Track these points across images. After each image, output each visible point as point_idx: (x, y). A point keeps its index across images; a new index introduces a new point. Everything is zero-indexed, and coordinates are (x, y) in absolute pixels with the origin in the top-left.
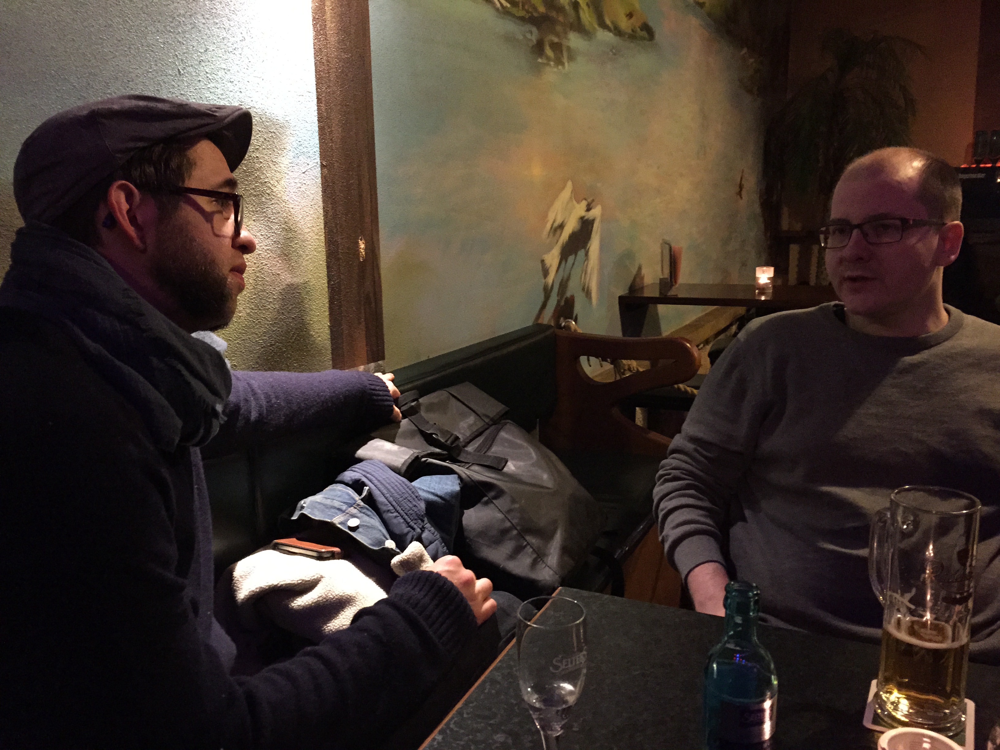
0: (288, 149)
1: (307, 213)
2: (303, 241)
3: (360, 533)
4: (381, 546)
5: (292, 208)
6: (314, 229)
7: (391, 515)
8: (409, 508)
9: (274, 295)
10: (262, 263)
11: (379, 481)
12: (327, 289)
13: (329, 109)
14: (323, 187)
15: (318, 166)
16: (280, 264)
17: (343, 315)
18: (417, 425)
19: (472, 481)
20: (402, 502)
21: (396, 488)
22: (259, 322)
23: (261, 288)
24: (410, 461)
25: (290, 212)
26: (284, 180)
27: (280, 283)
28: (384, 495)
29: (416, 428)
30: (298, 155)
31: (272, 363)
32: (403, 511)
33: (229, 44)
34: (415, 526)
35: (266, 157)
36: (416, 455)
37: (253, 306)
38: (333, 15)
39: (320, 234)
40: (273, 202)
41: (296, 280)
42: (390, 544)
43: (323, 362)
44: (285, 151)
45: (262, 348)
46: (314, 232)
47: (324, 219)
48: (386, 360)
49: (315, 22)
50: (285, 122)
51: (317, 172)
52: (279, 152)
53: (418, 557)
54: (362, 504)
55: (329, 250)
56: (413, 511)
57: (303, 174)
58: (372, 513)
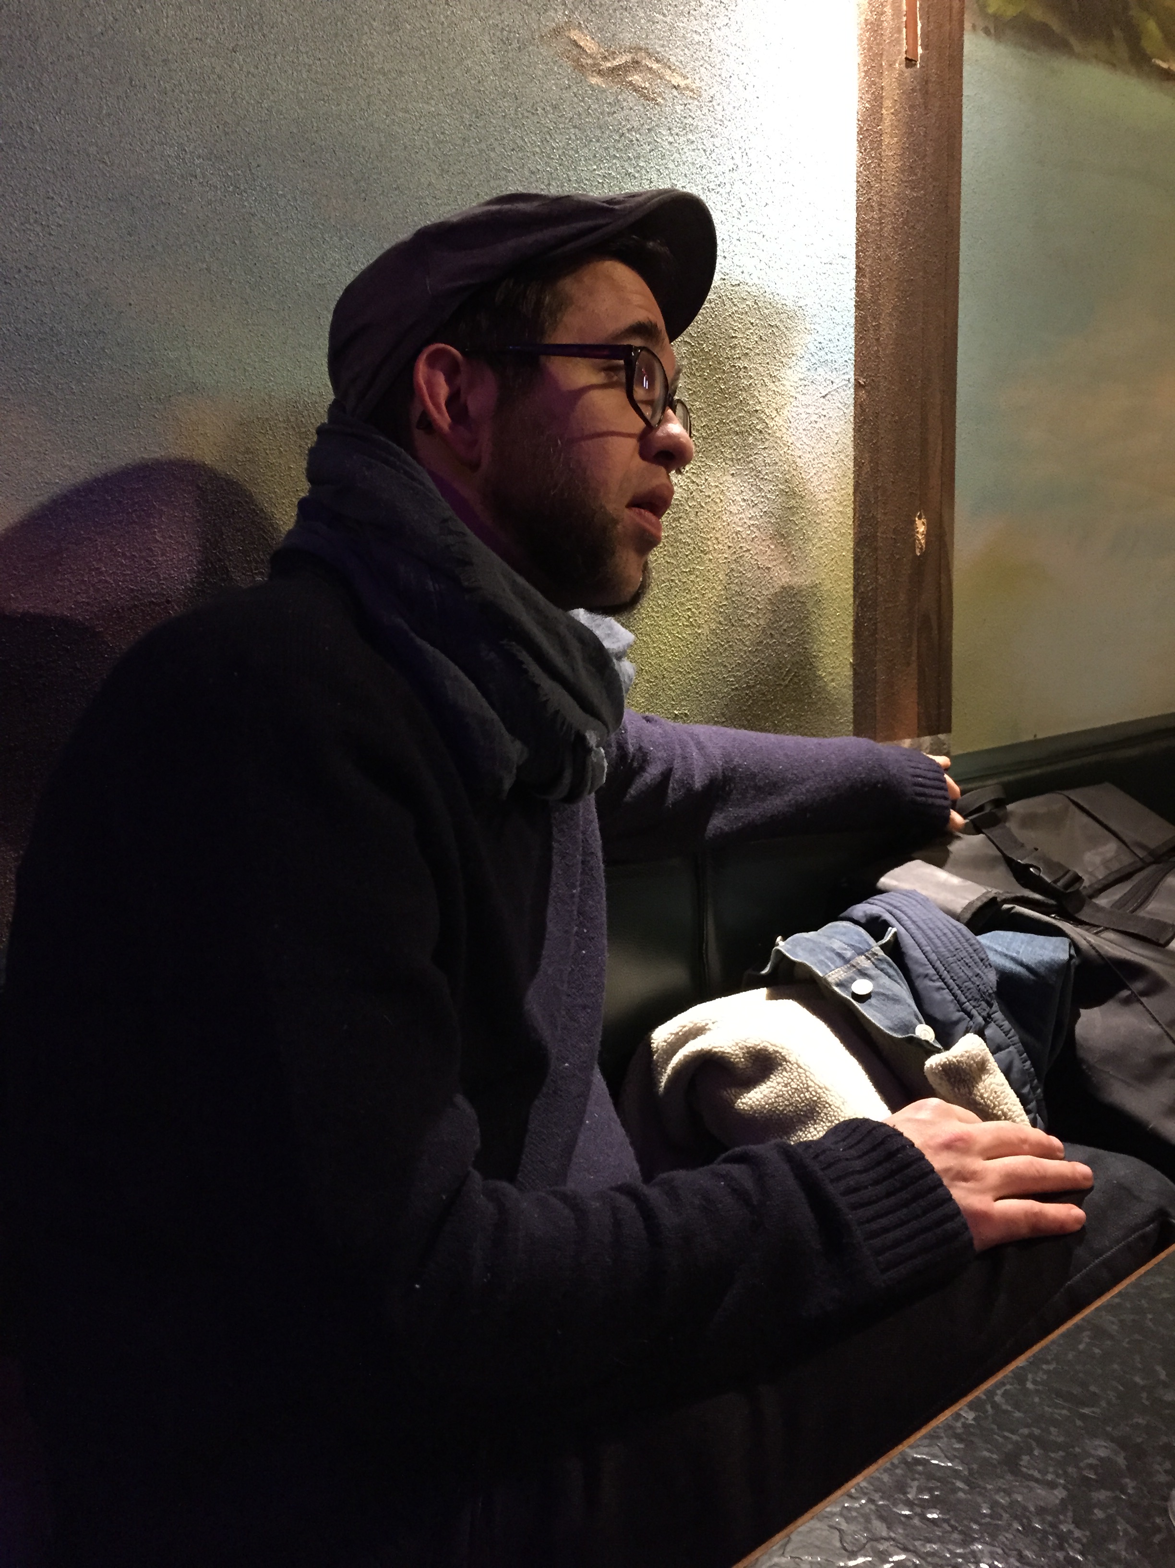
0: (799, 354)
1: (824, 466)
2: (816, 515)
3: (870, 1005)
4: (908, 1033)
5: (800, 457)
6: (836, 494)
7: (931, 983)
8: (965, 977)
9: (759, 603)
10: (741, 547)
11: (914, 922)
12: (851, 600)
13: (878, 286)
14: (855, 423)
15: (850, 385)
16: (772, 550)
17: (877, 646)
18: (1003, 849)
19: (1099, 954)
20: (953, 965)
21: (944, 938)
22: (730, 646)
23: (737, 589)
24: (979, 904)
25: (795, 462)
26: (789, 409)
27: (769, 583)
28: (920, 948)
29: (998, 853)
30: (816, 366)
31: (749, 717)
32: (954, 980)
33: (711, 177)
34: (974, 1012)
35: (761, 369)
36: (991, 896)
37: (722, 619)
38: (896, 123)
39: (845, 503)
40: (767, 444)
41: (797, 581)
42: (925, 1032)
43: (836, 726)
44: (794, 358)
45: (733, 690)
46: (835, 500)
47: (854, 478)
48: (953, 733)
49: (861, 136)
50: (796, 309)
51: (848, 395)
52: (783, 360)
53: (977, 1063)
54: (881, 953)
55: (860, 532)
56: (973, 983)
57: (822, 400)
58: (898, 974)
